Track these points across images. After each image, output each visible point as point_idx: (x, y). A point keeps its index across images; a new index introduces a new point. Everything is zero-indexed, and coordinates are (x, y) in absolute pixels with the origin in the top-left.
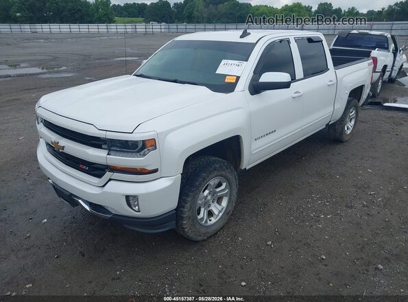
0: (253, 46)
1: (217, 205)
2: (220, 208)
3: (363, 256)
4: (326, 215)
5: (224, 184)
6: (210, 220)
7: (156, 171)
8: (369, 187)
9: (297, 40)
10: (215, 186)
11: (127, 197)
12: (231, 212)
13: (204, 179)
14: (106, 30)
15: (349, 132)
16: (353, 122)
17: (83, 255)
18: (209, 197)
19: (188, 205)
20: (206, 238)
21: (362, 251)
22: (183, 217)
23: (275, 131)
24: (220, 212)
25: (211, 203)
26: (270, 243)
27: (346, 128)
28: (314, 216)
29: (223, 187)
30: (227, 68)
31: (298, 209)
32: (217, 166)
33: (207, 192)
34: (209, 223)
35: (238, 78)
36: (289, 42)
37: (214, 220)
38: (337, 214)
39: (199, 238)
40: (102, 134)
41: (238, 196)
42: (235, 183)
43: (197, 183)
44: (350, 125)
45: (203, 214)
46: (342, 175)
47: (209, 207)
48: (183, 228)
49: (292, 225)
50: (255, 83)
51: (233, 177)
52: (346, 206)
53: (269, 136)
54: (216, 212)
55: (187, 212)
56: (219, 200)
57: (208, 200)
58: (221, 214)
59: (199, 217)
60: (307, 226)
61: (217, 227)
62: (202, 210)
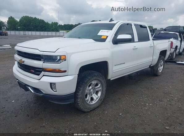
0: (115, 24)
1: (96, 95)
2: (97, 97)
3: (168, 122)
4: (149, 104)
5: (99, 85)
6: (92, 102)
7: (65, 71)
8: (170, 94)
9: (135, 25)
10: (95, 85)
11: (51, 84)
12: (102, 100)
13: (89, 80)
14: (55, 35)
15: (160, 71)
16: (162, 67)
17: (28, 116)
18: (92, 90)
19: (81, 91)
20: (89, 111)
21: (167, 120)
22: (78, 97)
23: (124, 63)
24: (97, 99)
25: (93, 93)
26: (121, 114)
27: (159, 69)
28: (143, 104)
29: (99, 86)
30: (103, 33)
31: (135, 101)
32: (96, 74)
33: (91, 87)
34: (91, 103)
35: (107, 37)
36: (131, 25)
37: (94, 102)
38: (155, 104)
39: (86, 110)
40: (41, 53)
41: (106, 92)
42: (105, 85)
43: (86, 81)
44: (161, 68)
45: (88, 98)
46: (157, 88)
47: (91, 95)
48: (78, 103)
49: (133, 108)
50: (115, 39)
51: (103, 81)
52: (159, 101)
53: (121, 65)
54: (95, 98)
55: (80, 95)
56: (97, 93)
57: (91, 92)
58: (97, 100)
59: (86, 99)
60: (140, 108)
61: (95, 106)
62: (88, 96)
